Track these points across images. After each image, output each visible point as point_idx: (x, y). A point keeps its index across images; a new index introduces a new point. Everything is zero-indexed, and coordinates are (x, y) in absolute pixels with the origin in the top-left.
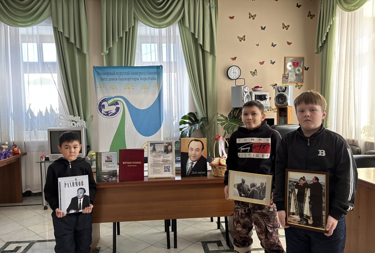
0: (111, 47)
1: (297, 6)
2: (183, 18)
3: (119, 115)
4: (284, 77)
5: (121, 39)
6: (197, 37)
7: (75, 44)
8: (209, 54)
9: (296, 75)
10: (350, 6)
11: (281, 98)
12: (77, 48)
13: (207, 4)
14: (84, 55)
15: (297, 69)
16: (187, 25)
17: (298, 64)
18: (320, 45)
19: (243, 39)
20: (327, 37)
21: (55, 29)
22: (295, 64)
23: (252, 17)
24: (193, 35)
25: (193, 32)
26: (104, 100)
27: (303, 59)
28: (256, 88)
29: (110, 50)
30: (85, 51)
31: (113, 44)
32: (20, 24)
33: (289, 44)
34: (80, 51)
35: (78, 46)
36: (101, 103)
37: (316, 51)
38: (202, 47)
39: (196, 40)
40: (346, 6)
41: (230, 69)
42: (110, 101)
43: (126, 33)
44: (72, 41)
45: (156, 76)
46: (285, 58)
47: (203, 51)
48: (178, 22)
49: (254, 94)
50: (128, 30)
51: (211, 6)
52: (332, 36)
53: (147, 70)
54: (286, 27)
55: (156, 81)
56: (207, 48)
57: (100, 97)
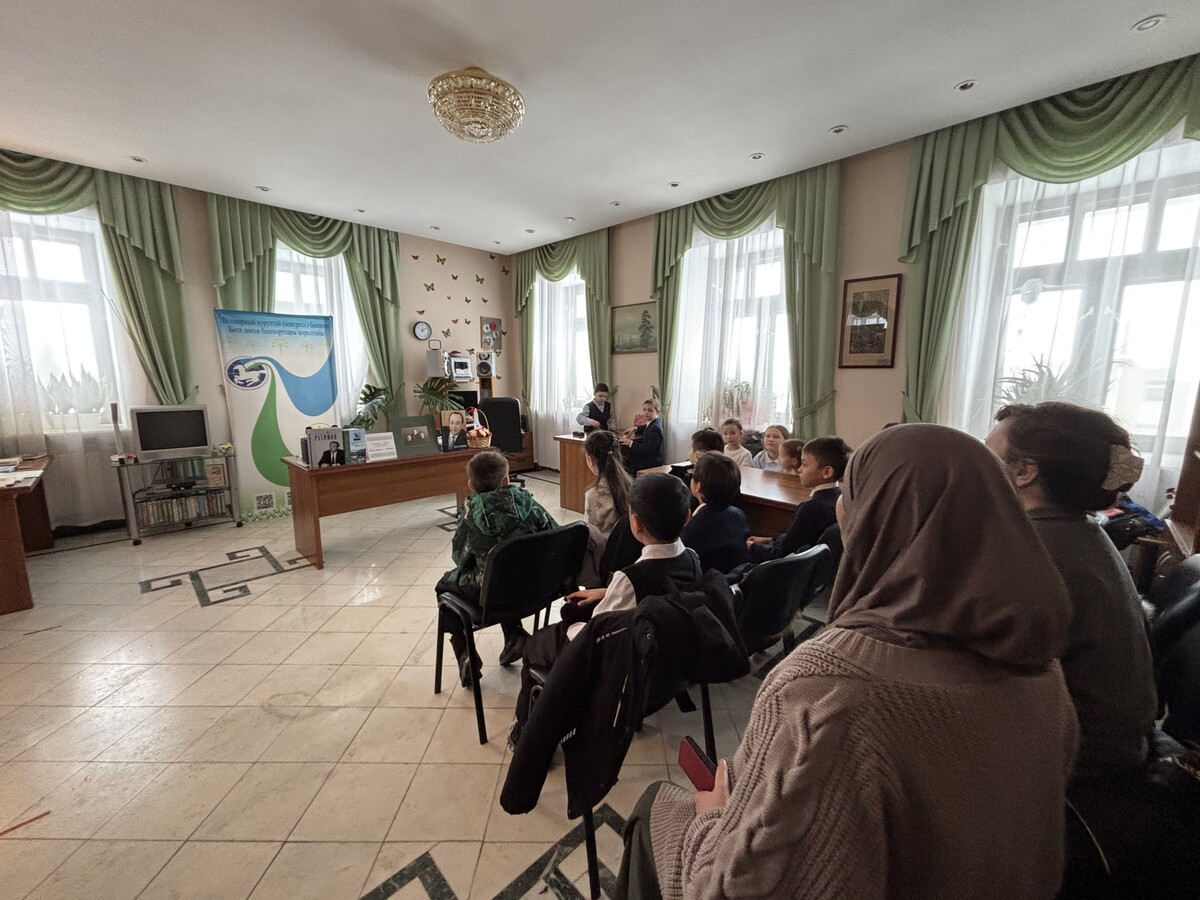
0: (233, 275)
1: (491, 258)
2: (352, 248)
3: (265, 387)
5: (249, 265)
6: (372, 279)
7: (158, 263)
8: (390, 304)
9: (495, 340)
10: (551, 276)
11: (484, 367)
12: (163, 269)
13: (384, 235)
14: (178, 283)
15: (494, 332)
16: (358, 259)
18: (520, 309)
19: (430, 288)
20: (526, 301)
21: (107, 228)
22: (494, 325)
23: (442, 261)
24: (368, 275)
25: (367, 270)
26: (237, 363)
27: (500, 321)
28: (453, 354)
29: (229, 280)
30: (180, 278)
31: (235, 273)
33: (485, 301)
34: (170, 275)
35: (164, 265)
36: (232, 367)
37: (515, 315)
38: (381, 293)
39: (371, 283)
40: (546, 274)
41: (417, 326)
42: (248, 365)
43: (258, 257)
44: (151, 254)
45: (323, 330)
46: (481, 318)
47: (381, 298)
48: (344, 254)
49: (453, 360)
50: (262, 253)
51: (390, 238)
52: (532, 302)
53: (309, 320)
54: (481, 281)
55: (324, 338)
56: (388, 295)
57: (231, 358)
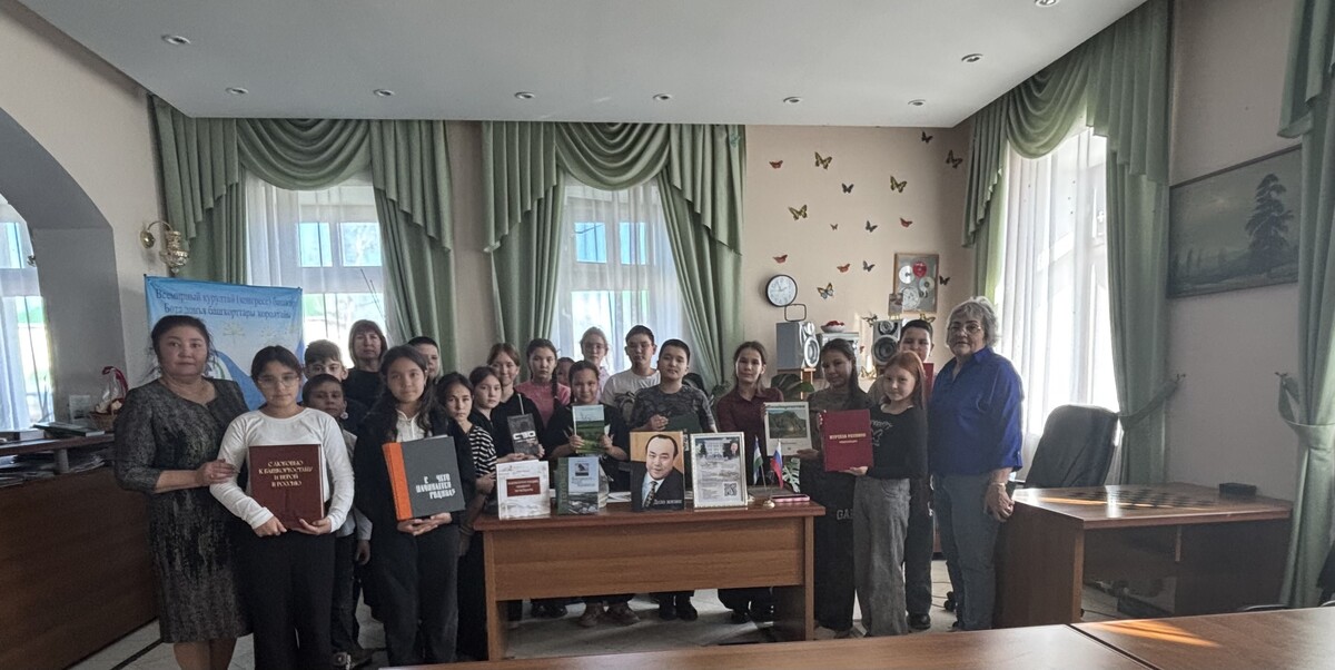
0: (507, 232)
1: (923, 139)
2: (668, 165)
4: (891, 300)
5: (527, 215)
6: (699, 212)
7: (426, 227)
8: (725, 249)
9: (921, 294)
11: (885, 348)
12: (430, 237)
13: (722, 135)
14: (445, 253)
15: (922, 281)
16: (677, 183)
17: (924, 269)
18: (972, 228)
19: (800, 213)
20: (986, 210)
21: (380, 194)
22: (919, 271)
23: (823, 162)
25: (689, 198)
27: (936, 258)
28: (830, 326)
29: (503, 239)
30: (448, 244)
31: (510, 228)
32: (299, 183)
33: (906, 223)
34: (436, 243)
35: (432, 233)
37: (963, 243)
38: (712, 233)
39: (697, 219)
41: (773, 282)
43: (539, 201)
44: (418, 219)
46: (896, 256)
47: (713, 241)
48: (657, 175)
50: (543, 196)
51: (731, 139)
54: (898, 186)
56: (723, 236)
